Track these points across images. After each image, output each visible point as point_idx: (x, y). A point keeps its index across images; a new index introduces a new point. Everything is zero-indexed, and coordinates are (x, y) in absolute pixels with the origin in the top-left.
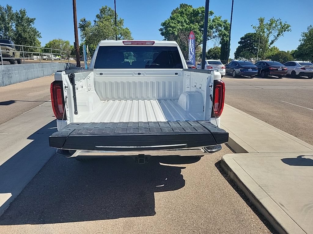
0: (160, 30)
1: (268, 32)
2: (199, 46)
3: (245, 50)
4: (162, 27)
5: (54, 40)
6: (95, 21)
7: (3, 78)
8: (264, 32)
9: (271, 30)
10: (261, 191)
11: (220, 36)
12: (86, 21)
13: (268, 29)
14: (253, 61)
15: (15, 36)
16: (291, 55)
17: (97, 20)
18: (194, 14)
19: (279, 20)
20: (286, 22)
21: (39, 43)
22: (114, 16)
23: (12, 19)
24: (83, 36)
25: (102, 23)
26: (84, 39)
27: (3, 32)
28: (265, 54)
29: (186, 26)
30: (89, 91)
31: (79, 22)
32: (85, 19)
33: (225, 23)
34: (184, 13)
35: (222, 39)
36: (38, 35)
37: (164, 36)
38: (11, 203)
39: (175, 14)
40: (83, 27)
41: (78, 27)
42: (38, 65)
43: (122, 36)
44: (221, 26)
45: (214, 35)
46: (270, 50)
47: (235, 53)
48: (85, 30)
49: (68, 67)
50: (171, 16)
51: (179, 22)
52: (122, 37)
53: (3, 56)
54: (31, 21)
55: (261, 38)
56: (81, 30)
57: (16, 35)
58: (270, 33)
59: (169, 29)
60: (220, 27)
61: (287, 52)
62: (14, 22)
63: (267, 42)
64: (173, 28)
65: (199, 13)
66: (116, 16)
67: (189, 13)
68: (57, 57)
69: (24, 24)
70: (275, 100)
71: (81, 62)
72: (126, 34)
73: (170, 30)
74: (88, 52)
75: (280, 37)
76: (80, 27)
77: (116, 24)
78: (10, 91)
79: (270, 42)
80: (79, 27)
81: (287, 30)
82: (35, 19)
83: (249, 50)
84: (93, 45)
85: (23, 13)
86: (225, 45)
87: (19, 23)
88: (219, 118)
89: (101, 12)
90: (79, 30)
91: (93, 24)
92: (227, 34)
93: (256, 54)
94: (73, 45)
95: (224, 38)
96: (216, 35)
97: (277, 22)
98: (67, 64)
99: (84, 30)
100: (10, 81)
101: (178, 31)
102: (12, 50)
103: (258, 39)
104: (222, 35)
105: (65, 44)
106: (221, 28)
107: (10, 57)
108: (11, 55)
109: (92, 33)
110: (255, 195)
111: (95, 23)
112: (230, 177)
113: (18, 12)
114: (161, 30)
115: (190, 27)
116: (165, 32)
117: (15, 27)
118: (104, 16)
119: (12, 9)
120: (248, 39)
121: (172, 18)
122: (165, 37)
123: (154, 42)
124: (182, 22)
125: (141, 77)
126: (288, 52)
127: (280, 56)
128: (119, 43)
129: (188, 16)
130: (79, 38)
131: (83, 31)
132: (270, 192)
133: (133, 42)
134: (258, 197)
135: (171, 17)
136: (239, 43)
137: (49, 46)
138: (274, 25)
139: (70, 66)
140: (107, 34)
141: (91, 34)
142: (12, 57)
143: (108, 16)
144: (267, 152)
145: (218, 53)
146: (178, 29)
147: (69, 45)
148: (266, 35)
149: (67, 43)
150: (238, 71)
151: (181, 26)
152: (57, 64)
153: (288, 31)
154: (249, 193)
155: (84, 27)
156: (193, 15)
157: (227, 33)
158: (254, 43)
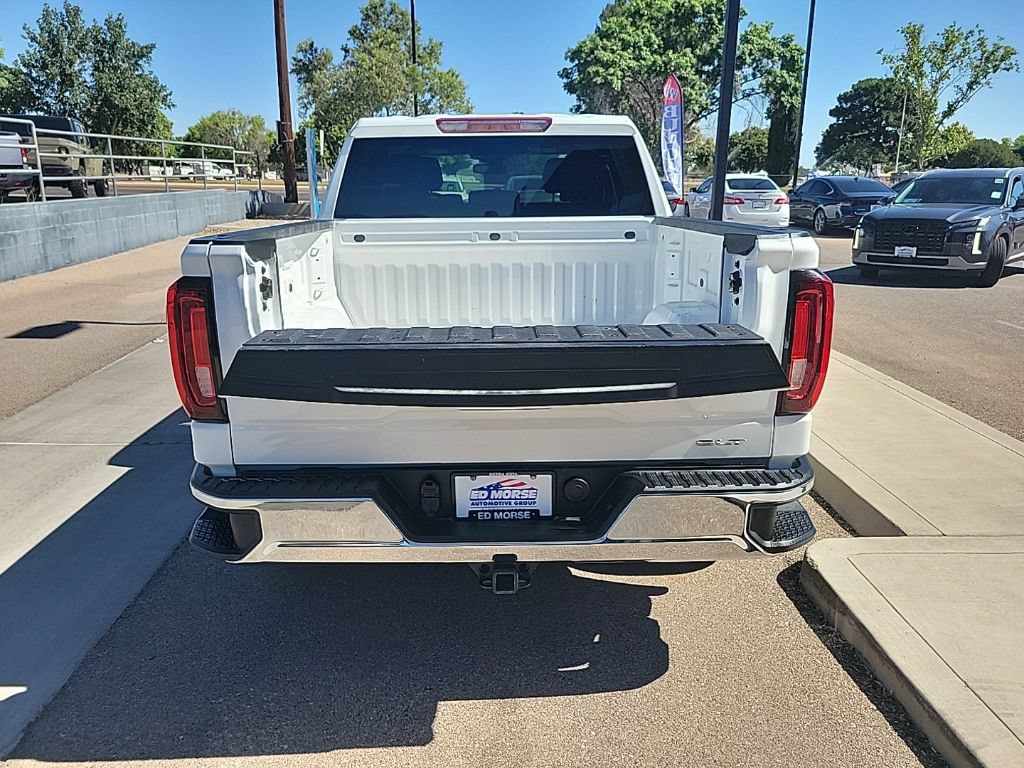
0: (561, 76)
1: (936, 75)
2: (693, 125)
3: (853, 138)
4: (569, 65)
5: (214, 115)
6: (346, 51)
7: (44, 244)
8: (921, 75)
9: (945, 68)
10: (976, 708)
11: (766, 92)
12: (316, 50)
13: (934, 63)
14: (879, 174)
15: (92, 104)
16: (1015, 152)
17: (351, 45)
18: (676, 17)
19: (976, 33)
20: (1002, 39)
21: (168, 127)
22: (410, 33)
23: (81, 47)
24: (306, 101)
25: (370, 53)
26: (311, 111)
27: (53, 89)
28: (923, 153)
29: (650, 58)
30: (315, 303)
31: (292, 52)
32: (312, 45)
33: (785, 45)
34: (643, 15)
35: (773, 102)
36: (164, 99)
37: (574, 96)
38: (30, 725)
39: (611, 19)
40: (306, 70)
41: (289, 71)
42: (160, 200)
43: (433, 97)
44: (770, 54)
45: (745, 86)
46: (942, 137)
47: (817, 148)
48: (312, 81)
49: (256, 203)
50: (600, 26)
51: (625, 46)
52: (434, 100)
53: (46, 172)
54: (143, 53)
55: (908, 96)
56: (300, 79)
57: (94, 99)
58: (941, 79)
59: (592, 69)
60: (768, 58)
61: (1001, 143)
62: (89, 59)
63: (932, 108)
64: (606, 65)
65: (695, 15)
66: (416, 28)
67: (660, 15)
68: (226, 172)
69: (120, 63)
70: (977, 316)
71: (301, 186)
72: (448, 91)
73: (597, 73)
74: (322, 154)
75: (979, 93)
76: (297, 72)
77: (414, 59)
78: (65, 288)
79: (942, 107)
80: (293, 71)
81: (1003, 65)
82: (153, 46)
83: (867, 137)
84: (340, 129)
85: (116, 26)
86: (785, 122)
87: (103, 60)
88: (808, 417)
89: (367, 17)
90: (293, 79)
91: (338, 57)
92: (793, 82)
93: (892, 149)
94: (274, 129)
95: (783, 99)
96: (753, 90)
97: (968, 40)
98: (255, 193)
99: (310, 79)
100: (69, 255)
101: (624, 77)
102: (78, 150)
103: (899, 97)
104: (775, 88)
105: (249, 128)
106: (771, 65)
107: (71, 172)
108: (75, 166)
109: (336, 90)
110: (953, 725)
111: (345, 57)
112: (839, 635)
113: (101, 24)
114: (565, 74)
115: (664, 62)
116: (580, 82)
117: (93, 74)
118: (374, 31)
119: (82, 16)
120: (865, 99)
121: (604, 35)
122: (579, 99)
123: (550, 121)
124: (636, 46)
125: (501, 248)
126: (1005, 141)
127: (978, 159)
128: (424, 126)
129: (657, 26)
130: (295, 107)
131: (305, 82)
132: (1012, 715)
133: (472, 122)
134: (969, 738)
135: (598, 28)
136: (832, 113)
137: (198, 135)
138: (957, 50)
139: (264, 200)
140: (387, 91)
141: (331, 92)
142: (76, 173)
143: (389, 31)
144: (978, 532)
145: (759, 150)
146: (622, 70)
147: (264, 129)
148: (926, 84)
149: (258, 123)
150: (832, 210)
151: (634, 59)
152: (221, 194)
153: (1008, 70)
154: (926, 715)
155: (308, 72)
156: (673, 20)
157: (791, 81)
158: (885, 113)
